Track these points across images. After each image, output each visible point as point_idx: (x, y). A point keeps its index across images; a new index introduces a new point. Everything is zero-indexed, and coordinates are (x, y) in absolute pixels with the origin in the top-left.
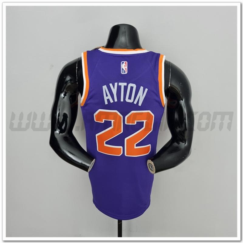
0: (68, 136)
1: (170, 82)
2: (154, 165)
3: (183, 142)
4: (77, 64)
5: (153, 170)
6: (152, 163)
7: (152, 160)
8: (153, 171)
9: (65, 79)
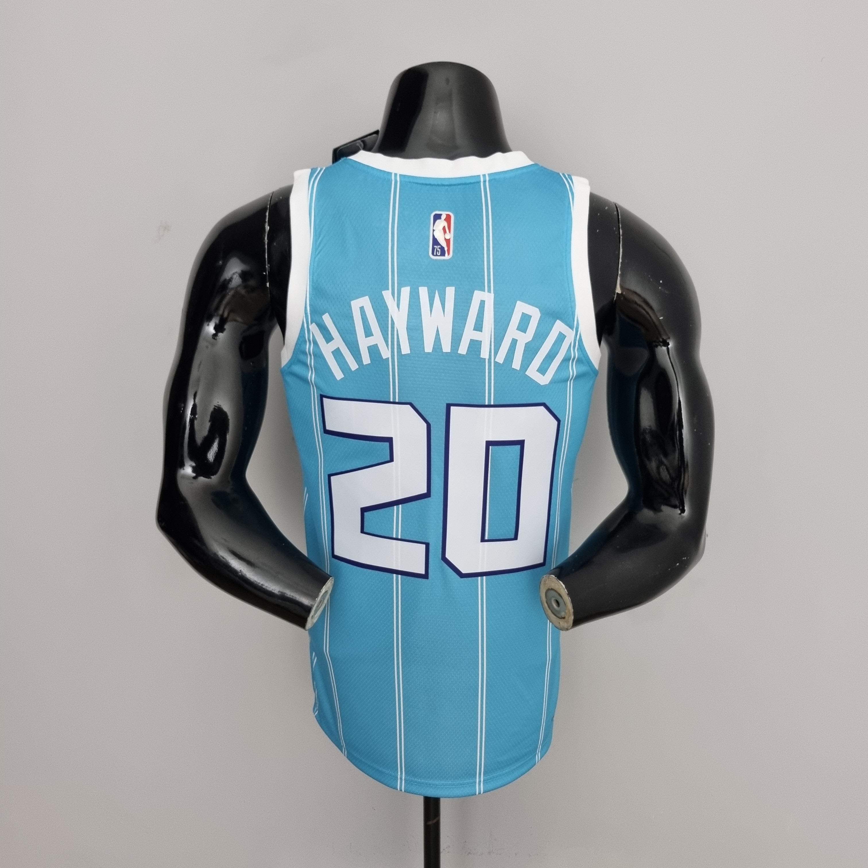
0: (228, 490)
1: (622, 275)
2: (570, 594)
3: (675, 507)
4: (267, 214)
5: (563, 614)
6: (561, 587)
7: (560, 576)
8: (564, 618)
9: (222, 269)
